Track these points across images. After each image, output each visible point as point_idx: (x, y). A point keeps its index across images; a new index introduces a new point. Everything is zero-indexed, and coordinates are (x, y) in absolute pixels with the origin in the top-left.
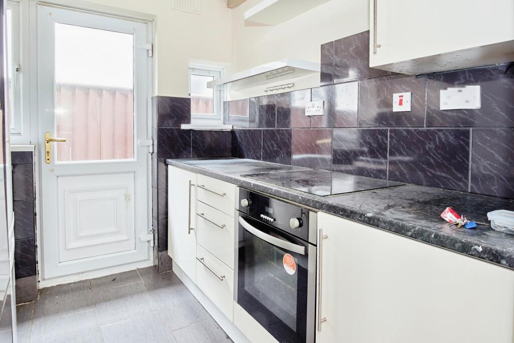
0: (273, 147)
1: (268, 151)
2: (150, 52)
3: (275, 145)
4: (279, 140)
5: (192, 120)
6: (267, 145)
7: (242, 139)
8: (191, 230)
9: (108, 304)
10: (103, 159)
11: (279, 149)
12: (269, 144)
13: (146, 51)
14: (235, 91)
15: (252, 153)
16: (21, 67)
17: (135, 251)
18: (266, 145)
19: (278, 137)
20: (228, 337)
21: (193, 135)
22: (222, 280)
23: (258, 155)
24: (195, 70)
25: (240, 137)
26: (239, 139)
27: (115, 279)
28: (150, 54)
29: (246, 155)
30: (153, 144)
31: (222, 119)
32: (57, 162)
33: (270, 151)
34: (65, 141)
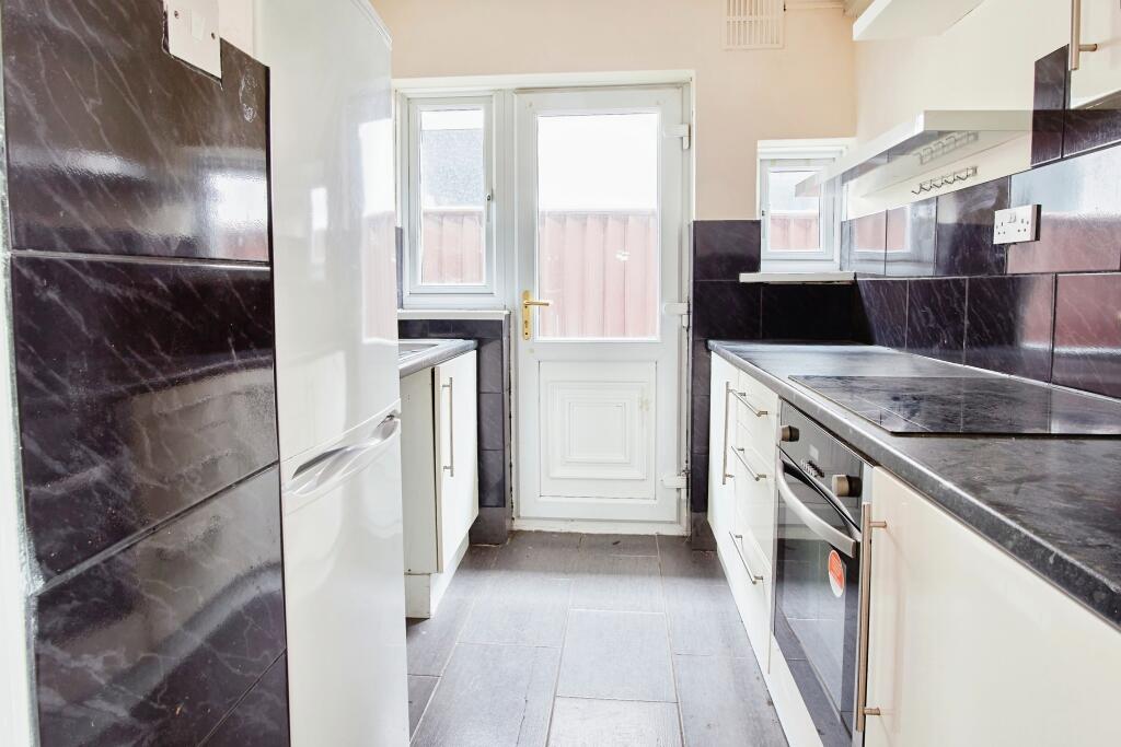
0: (928, 322)
1: (918, 329)
2: (686, 140)
3: (932, 317)
4: (940, 303)
5: (763, 265)
6: (917, 315)
7: (871, 303)
8: (727, 479)
9: (594, 577)
10: (607, 336)
11: (939, 326)
12: (920, 315)
13: (679, 140)
14: (862, 197)
15: (888, 333)
16: (495, 193)
17: (653, 502)
18: (914, 316)
19: (939, 298)
20: (771, 703)
21: (764, 293)
22: (754, 583)
23: (900, 338)
24: (778, 163)
25: (868, 297)
26: (866, 303)
27: (617, 543)
28: (686, 146)
29: (877, 338)
30: (689, 312)
31: (837, 260)
32: (539, 338)
33: (922, 329)
34: (547, 305)
